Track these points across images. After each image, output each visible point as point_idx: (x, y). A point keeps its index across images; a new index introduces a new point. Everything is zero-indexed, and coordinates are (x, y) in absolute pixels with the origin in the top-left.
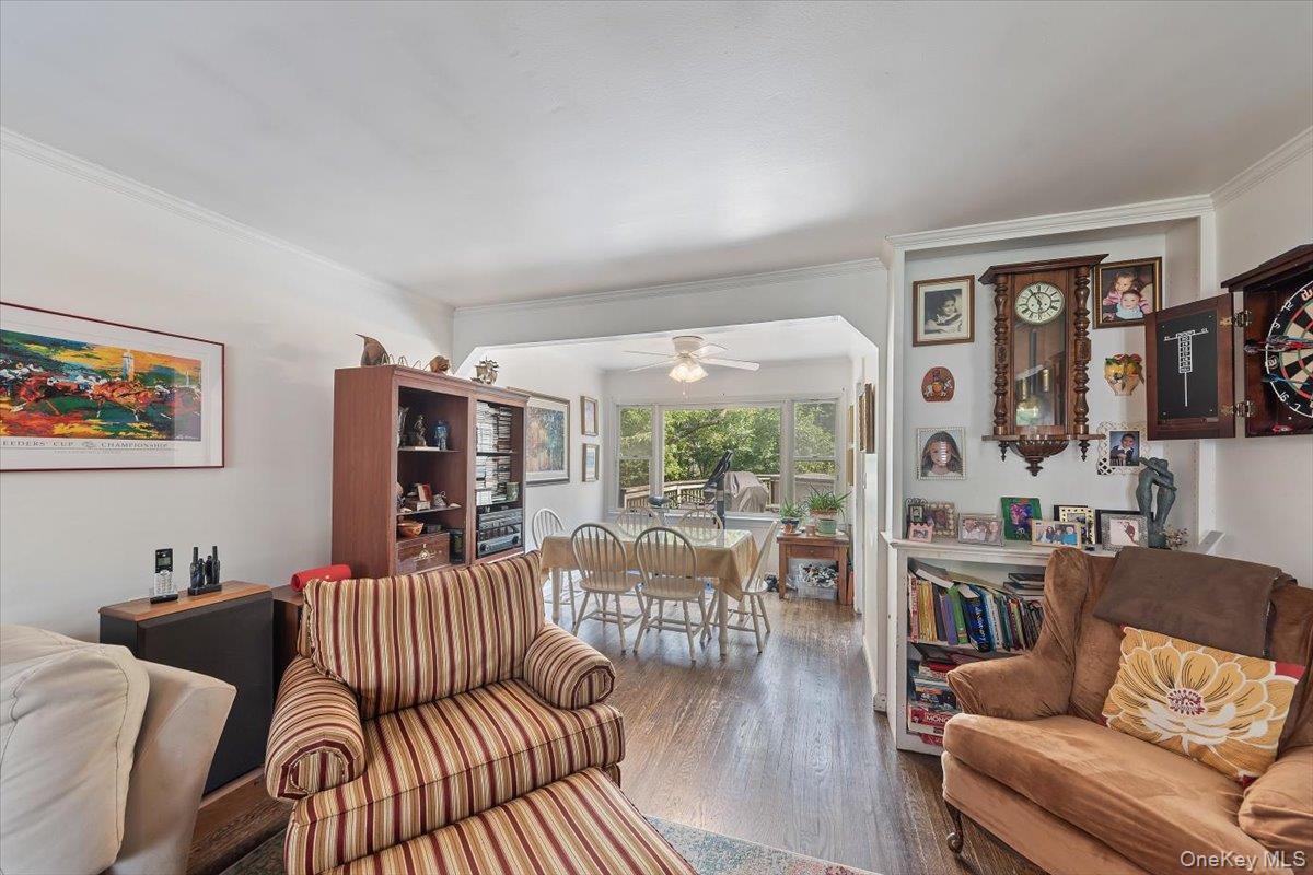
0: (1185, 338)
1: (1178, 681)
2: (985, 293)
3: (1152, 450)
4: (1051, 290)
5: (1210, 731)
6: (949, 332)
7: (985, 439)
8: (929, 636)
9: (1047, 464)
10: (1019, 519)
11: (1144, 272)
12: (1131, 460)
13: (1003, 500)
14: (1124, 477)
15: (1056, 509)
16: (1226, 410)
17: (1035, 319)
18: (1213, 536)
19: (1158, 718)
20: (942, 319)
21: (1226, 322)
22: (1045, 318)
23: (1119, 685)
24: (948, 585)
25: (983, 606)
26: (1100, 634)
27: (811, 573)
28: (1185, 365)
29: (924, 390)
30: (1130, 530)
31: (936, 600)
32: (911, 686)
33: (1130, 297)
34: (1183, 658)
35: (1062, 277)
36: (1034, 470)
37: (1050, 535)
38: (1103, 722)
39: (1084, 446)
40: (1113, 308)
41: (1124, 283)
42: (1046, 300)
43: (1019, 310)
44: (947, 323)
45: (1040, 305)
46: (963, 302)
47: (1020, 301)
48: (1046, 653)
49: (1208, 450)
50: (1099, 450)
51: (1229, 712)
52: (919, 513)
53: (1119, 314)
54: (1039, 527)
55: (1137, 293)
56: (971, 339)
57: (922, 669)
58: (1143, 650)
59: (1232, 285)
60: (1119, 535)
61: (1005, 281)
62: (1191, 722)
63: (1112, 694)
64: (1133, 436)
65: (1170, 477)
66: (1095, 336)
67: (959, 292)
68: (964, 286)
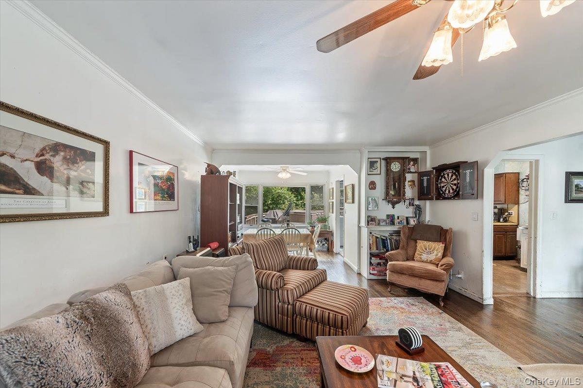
0: (425, 178)
1: (427, 249)
2: (383, 162)
3: (417, 202)
4: (398, 164)
5: (432, 257)
6: (375, 172)
7: (383, 200)
8: (374, 251)
9: (396, 206)
10: (391, 219)
11: (415, 160)
12: (413, 205)
13: (387, 215)
14: (411, 209)
15: (398, 217)
16: (432, 194)
17: (394, 171)
18: (429, 221)
19: (424, 257)
20: (374, 168)
21: (432, 176)
22: (397, 170)
23: (417, 252)
24: (379, 236)
25: (387, 240)
26: (412, 243)
27: (320, 243)
28: (425, 184)
29: (369, 187)
30: (414, 221)
31: (376, 240)
32: (371, 263)
33: (413, 166)
34: (428, 244)
35: (400, 161)
36: (393, 207)
37: (399, 223)
38: (414, 260)
39: (405, 202)
40: (409, 169)
41: (412, 163)
42: (397, 166)
43: (391, 168)
44: (375, 169)
45: (396, 167)
46: (378, 164)
47: (392, 166)
48: (402, 249)
49: (428, 202)
50: (407, 202)
51: (435, 252)
52: (370, 218)
53: (411, 170)
54: (396, 221)
55: (414, 166)
56: (380, 174)
57: (373, 258)
58: (421, 244)
59: (434, 168)
60: (412, 222)
61: (388, 161)
62: (430, 256)
63: (416, 254)
64: (413, 199)
65: (421, 208)
66: (407, 175)
67: (377, 161)
68: (379, 160)
